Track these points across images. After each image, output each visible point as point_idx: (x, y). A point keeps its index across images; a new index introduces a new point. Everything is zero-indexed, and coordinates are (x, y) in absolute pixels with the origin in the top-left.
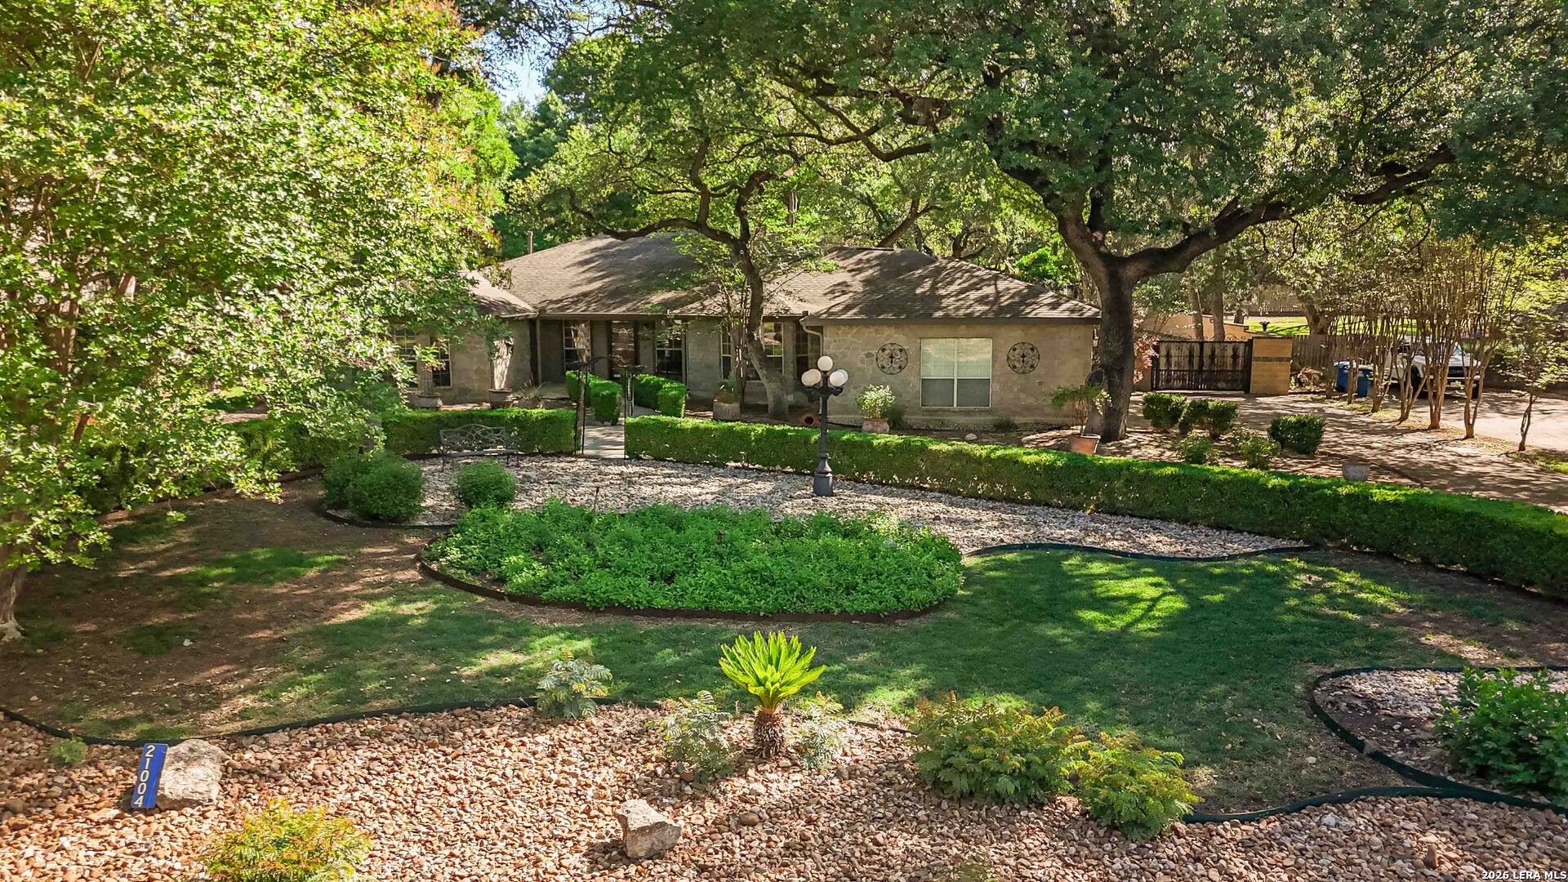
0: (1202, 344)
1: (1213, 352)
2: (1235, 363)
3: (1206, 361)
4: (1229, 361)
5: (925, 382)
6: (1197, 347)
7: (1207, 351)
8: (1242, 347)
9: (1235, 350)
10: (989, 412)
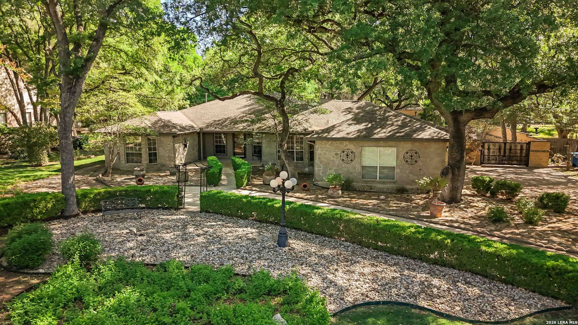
0: (505, 144)
1: (511, 147)
2: (521, 153)
3: (507, 151)
4: (519, 151)
5: (363, 167)
6: (503, 145)
7: (508, 147)
8: (525, 146)
9: (522, 147)
10: (395, 183)
